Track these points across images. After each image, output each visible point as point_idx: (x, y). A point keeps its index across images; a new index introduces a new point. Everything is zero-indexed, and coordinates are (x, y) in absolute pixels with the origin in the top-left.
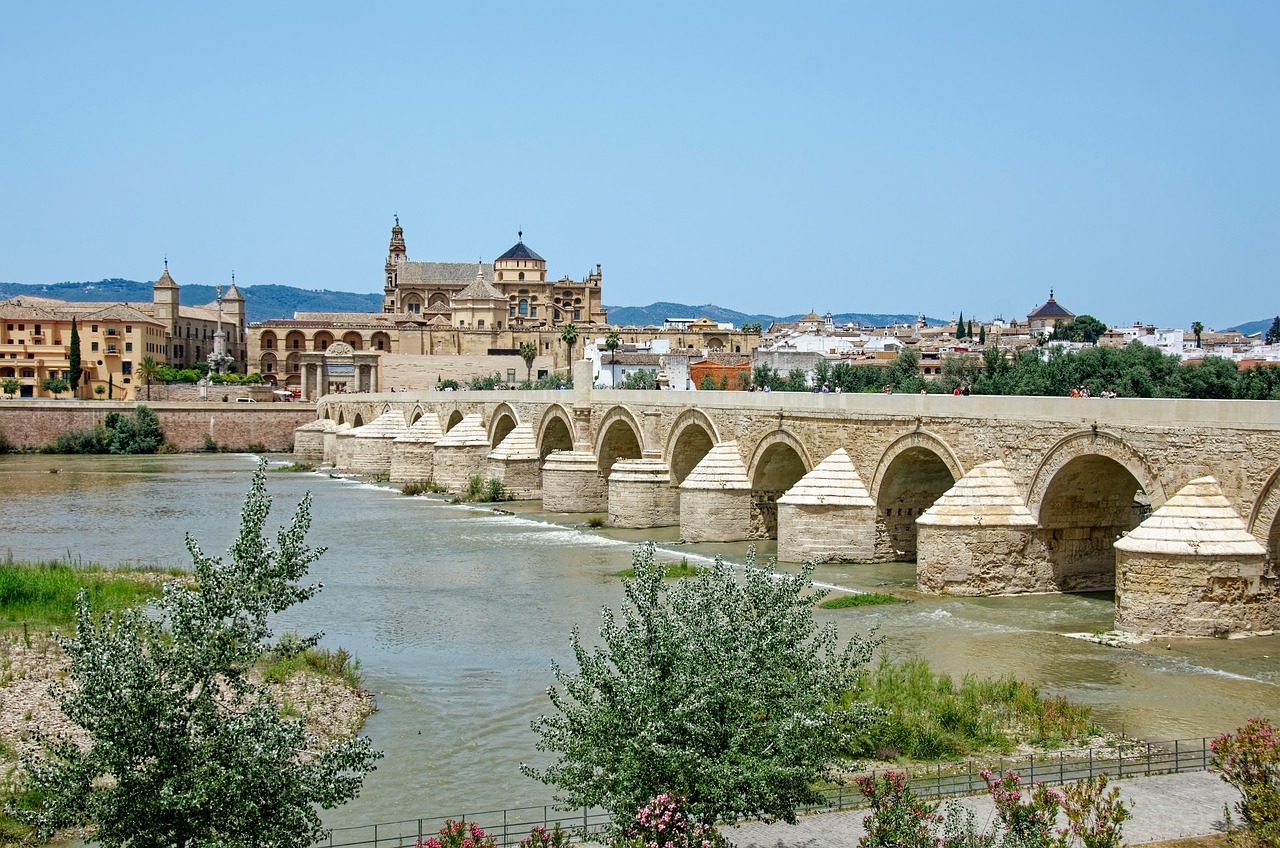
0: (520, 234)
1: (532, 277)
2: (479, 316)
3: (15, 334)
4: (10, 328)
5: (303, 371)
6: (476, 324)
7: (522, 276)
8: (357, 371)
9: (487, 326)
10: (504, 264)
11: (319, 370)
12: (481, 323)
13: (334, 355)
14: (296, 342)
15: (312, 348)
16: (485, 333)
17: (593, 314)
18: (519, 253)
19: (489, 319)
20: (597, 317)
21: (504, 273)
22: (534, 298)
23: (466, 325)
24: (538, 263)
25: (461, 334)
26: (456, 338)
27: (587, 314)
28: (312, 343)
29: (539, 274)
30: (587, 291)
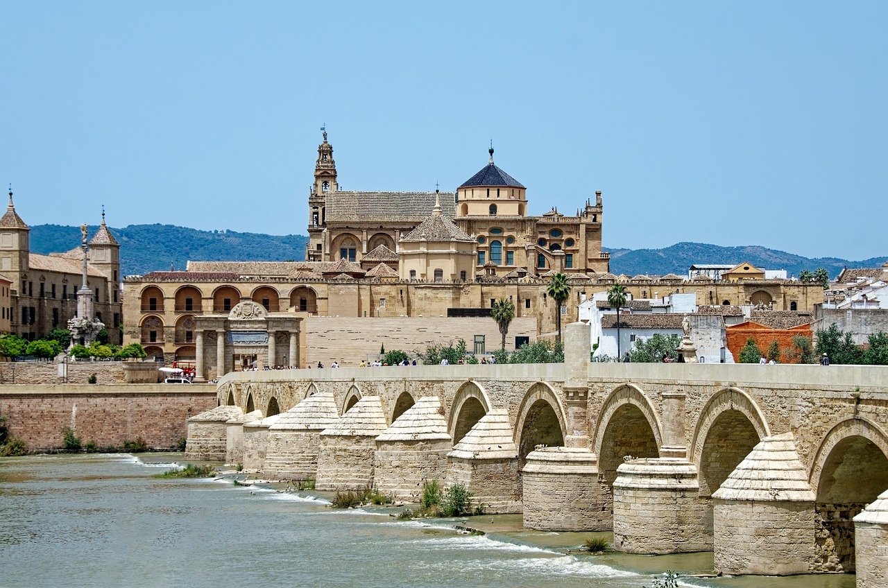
0: (491, 152)
1: (507, 211)
2: (436, 264)
5: (199, 341)
6: (431, 275)
7: (493, 209)
8: (272, 340)
9: (447, 277)
10: (469, 193)
11: (220, 340)
12: (438, 273)
13: (240, 318)
14: (189, 301)
15: (211, 309)
16: (444, 287)
17: (591, 260)
18: (489, 178)
19: (449, 268)
20: (595, 264)
21: (470, 205)
22: (511, 239)
23: (418, 277)
24: (516, 191)
25: (411, 289)
26: (404, 294)
27: (583, 260)
28: (211, 302)
29: (516, 206)
30: (583, 228)
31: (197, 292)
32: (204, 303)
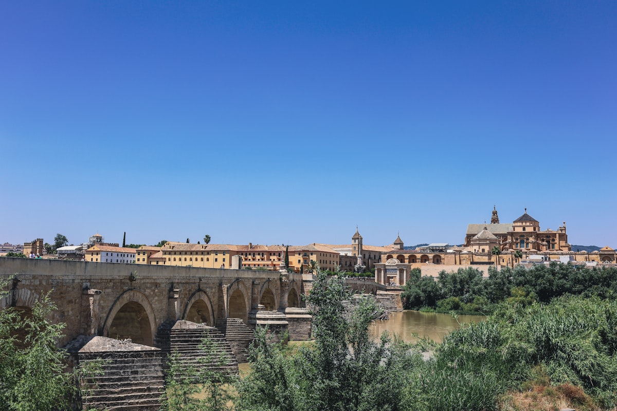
0: (526, 209)
1: (530, 229)
2: (482, 247)
3: (272, 258)
4: (271, 255)
6: (481, 251)
7: (524, 229)
8: (398, 271)
9: (486, 251)
10: (516, 224)
12: (483, 250)
13: (389, 264)
16: (485, 255)
17: (561, 246)
18: (525, 218)
19: (487, 248)
20: (564, 248)
21: (515, 228)
22: (528, 239)
23: (476, 251)
24: (533, 222)
25: (474, 256)
26: (471, 258)
27: (558, 246)
28: (408, 260)
29: (532, 228)
30: (557, 235)
31: (403, 256)
32: (405, 260)
